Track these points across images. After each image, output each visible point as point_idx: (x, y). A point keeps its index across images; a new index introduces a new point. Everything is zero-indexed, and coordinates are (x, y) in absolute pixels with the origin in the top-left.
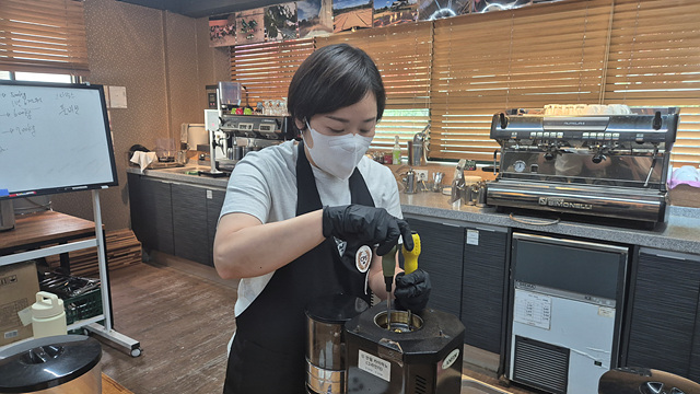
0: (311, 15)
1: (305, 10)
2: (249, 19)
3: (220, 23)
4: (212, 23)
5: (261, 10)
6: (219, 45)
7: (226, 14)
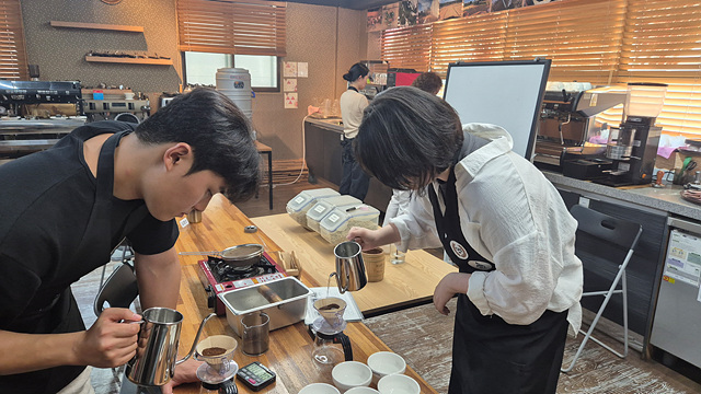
0: (426, 8)
1: (423, 4)
2: (390, 11)
3: (374, 13)
4: (370, 14)
5: (398, 4)
6: (372, 30)
7: (377, 8)
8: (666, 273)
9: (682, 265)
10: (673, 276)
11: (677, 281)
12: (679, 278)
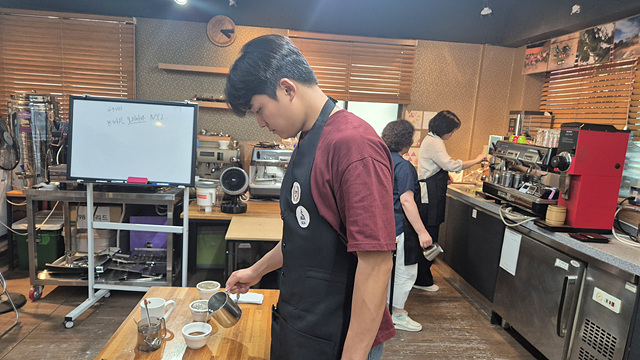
0: (630, 35)
1: (623, 30)
2: (564, 44)
3: (535, 50)
4: (529, 51)
5: (577, 34)
6: (531, 72)
7: (541, 42)
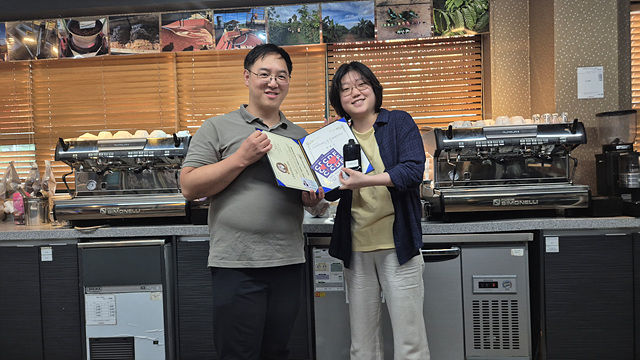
8: (317, 289)
9: (327, 278)
10: (323, 289)
11: (327, 293)
12: (328, 289)
